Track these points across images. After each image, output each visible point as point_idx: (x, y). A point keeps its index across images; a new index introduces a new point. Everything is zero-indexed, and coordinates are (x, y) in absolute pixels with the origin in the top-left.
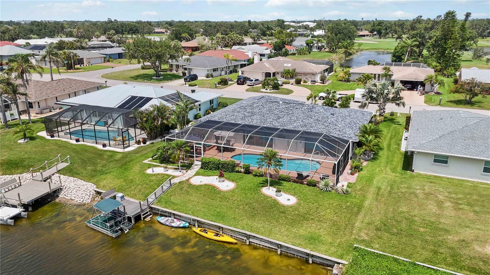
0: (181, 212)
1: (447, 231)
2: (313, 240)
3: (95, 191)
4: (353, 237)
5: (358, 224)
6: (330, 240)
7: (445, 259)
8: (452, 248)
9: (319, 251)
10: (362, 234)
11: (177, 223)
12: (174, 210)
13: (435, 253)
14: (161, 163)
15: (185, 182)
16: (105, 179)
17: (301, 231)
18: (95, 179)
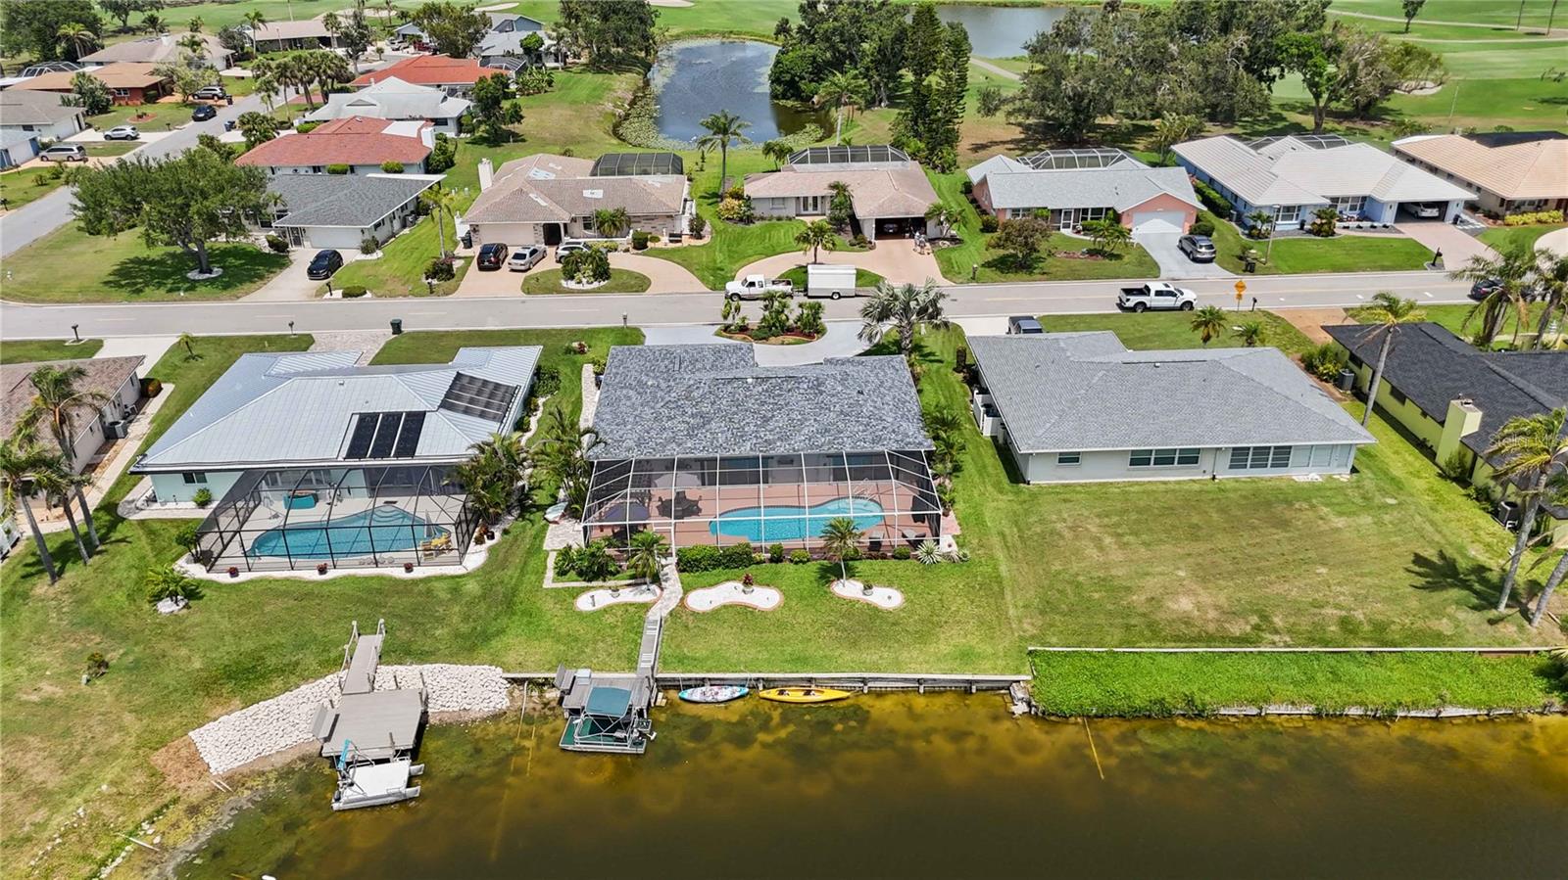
0: (724, 671)
1: (1128, 589)
2: (966, 657)
3: (506, 679)
4: (1016, 634)
5: (1012, 612)
6: (990, 650)
7: (1141, 633)
8: (1144, 615)
9: (985, 672)
10: (1026, 626)
11: (725, 694)
12: (708, 672)
13: (1128, 627)
14: (590, 581)
15: (680, 611)
16: (507, 648)
17: (942, 647)
18: (484, 654)
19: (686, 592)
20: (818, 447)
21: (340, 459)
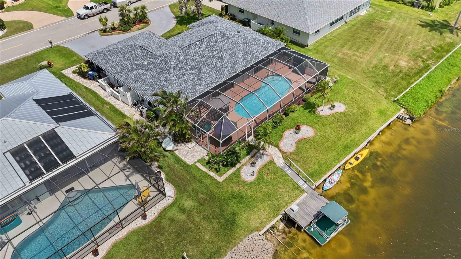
1: (385, 66)
2: (383, 113)
3: (263, 234)
4: (383, 97)
5: (373, 91)
6: (385, 107)
8: (400, 72)
9: (392, 115)
10: (381, 93)
13: (402, 78)
14: (235, 166)
15: (285, 156)
16: (248, 220)
17: (374, 114)
18: (240, 232)
19: (277, 147)
20: (251, 61)
21: (27, 184)
